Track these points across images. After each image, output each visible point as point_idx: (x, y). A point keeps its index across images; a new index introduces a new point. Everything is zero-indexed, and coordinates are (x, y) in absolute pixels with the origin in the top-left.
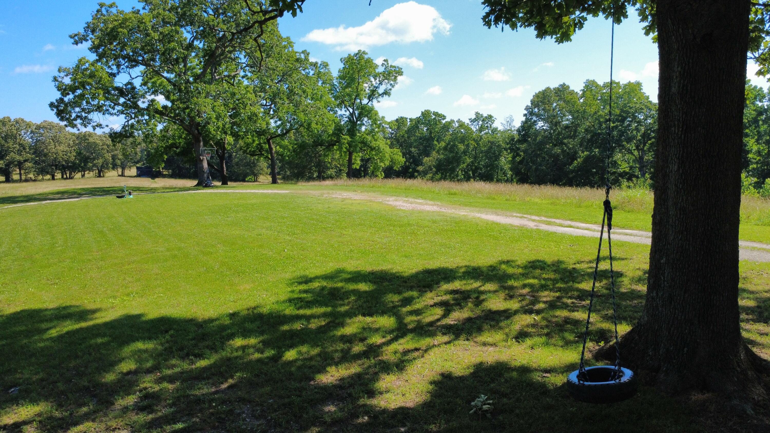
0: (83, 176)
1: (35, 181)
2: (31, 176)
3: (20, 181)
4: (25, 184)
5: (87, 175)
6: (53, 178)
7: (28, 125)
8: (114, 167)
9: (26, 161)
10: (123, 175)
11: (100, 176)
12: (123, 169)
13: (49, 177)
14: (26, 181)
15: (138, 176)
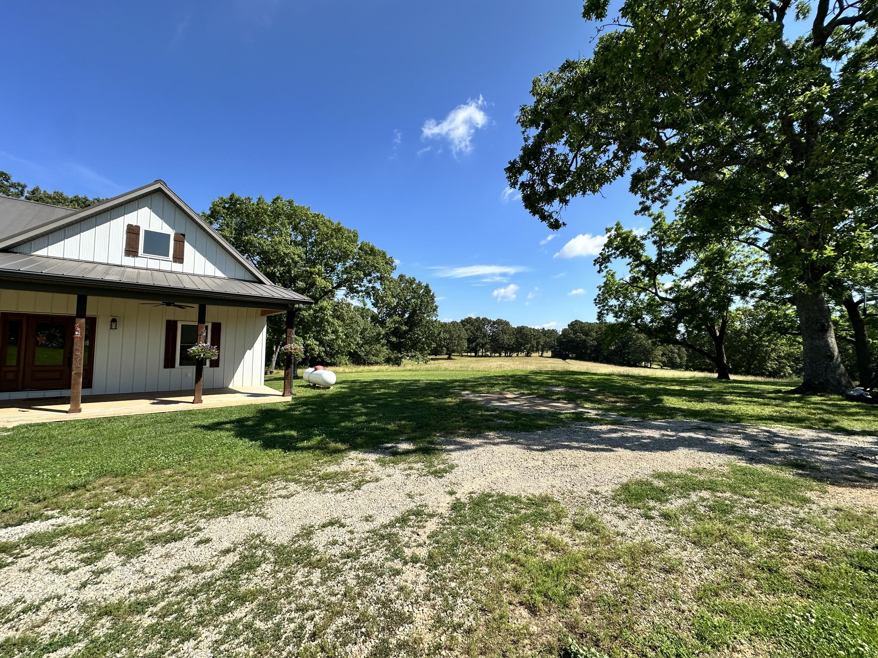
0: (517, 355)
1: (490, 357)
2: (489, 353)
3: (482, 356)
4: (483, 358)
5: (520, 355)
6: (500, 356)
7: (489, 322)
8: (537, 351)
9: (486, 343)
10: (541, 356)
11: (528, 356)
12: (542, 352)
13: (497, 355)
14: (485, 356)
15: (552, 357)
